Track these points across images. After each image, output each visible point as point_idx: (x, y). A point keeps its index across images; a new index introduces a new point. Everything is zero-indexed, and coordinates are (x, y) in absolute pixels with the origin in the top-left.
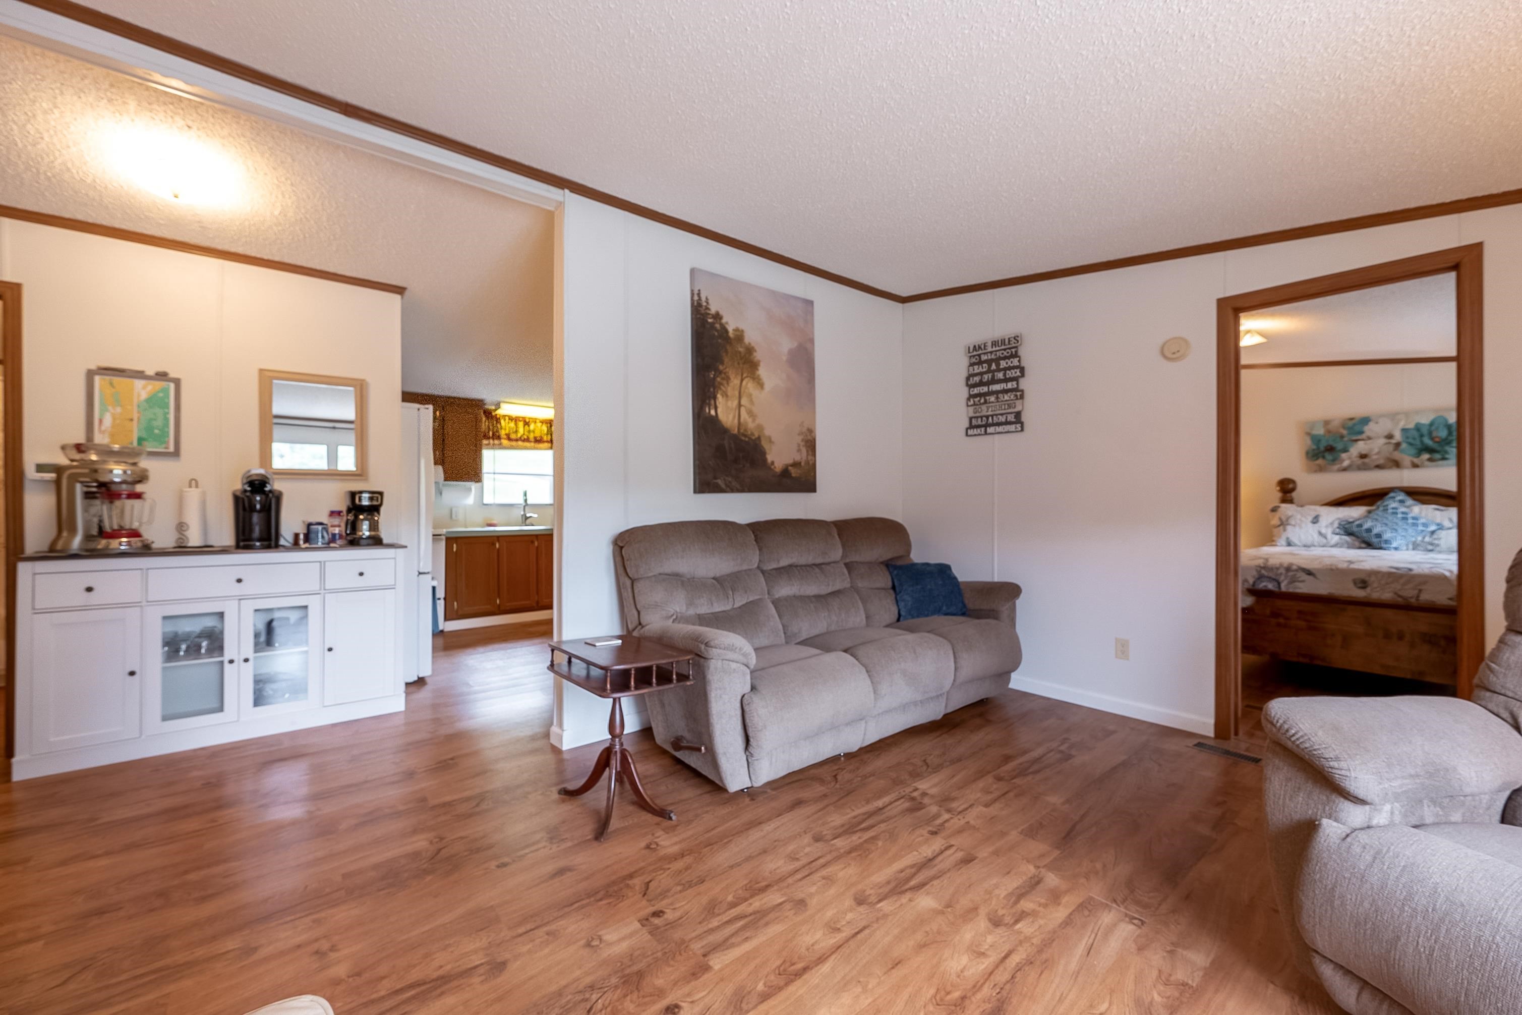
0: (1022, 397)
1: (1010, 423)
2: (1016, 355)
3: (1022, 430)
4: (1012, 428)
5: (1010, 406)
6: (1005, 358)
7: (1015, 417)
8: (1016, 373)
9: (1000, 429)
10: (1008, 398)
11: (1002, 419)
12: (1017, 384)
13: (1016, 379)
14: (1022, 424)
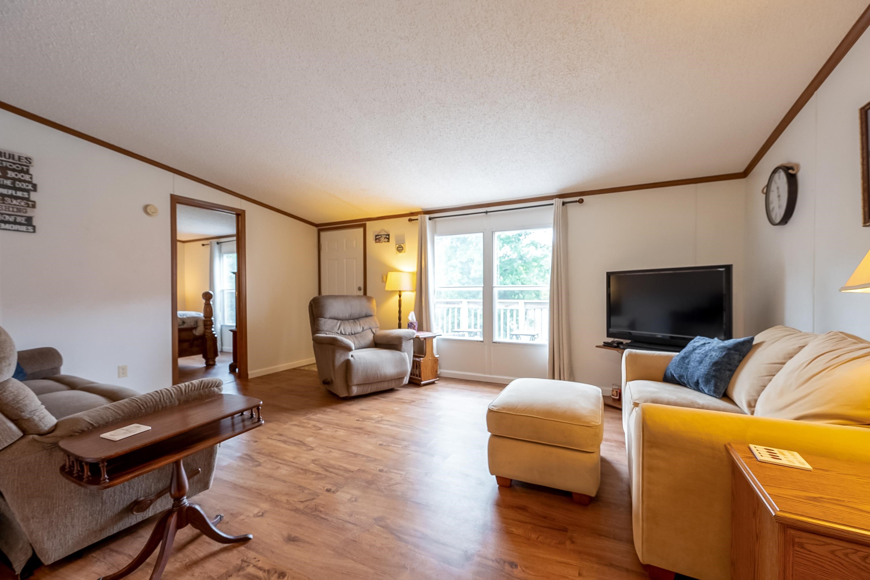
0: (34, 206)
1: (20, 224)
2: (27, 172)
3: (34, 231)
4: (24, 228)
5: (19, 210)
6: (14, 170)
7: (26, 220)
8: (27, 186)
9: (8, 226)
10: (18, 204)
11: (12, 219)
12: (29, 195)
13: (28, 191)
14: (34, 227)
